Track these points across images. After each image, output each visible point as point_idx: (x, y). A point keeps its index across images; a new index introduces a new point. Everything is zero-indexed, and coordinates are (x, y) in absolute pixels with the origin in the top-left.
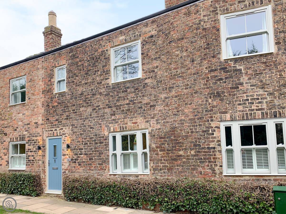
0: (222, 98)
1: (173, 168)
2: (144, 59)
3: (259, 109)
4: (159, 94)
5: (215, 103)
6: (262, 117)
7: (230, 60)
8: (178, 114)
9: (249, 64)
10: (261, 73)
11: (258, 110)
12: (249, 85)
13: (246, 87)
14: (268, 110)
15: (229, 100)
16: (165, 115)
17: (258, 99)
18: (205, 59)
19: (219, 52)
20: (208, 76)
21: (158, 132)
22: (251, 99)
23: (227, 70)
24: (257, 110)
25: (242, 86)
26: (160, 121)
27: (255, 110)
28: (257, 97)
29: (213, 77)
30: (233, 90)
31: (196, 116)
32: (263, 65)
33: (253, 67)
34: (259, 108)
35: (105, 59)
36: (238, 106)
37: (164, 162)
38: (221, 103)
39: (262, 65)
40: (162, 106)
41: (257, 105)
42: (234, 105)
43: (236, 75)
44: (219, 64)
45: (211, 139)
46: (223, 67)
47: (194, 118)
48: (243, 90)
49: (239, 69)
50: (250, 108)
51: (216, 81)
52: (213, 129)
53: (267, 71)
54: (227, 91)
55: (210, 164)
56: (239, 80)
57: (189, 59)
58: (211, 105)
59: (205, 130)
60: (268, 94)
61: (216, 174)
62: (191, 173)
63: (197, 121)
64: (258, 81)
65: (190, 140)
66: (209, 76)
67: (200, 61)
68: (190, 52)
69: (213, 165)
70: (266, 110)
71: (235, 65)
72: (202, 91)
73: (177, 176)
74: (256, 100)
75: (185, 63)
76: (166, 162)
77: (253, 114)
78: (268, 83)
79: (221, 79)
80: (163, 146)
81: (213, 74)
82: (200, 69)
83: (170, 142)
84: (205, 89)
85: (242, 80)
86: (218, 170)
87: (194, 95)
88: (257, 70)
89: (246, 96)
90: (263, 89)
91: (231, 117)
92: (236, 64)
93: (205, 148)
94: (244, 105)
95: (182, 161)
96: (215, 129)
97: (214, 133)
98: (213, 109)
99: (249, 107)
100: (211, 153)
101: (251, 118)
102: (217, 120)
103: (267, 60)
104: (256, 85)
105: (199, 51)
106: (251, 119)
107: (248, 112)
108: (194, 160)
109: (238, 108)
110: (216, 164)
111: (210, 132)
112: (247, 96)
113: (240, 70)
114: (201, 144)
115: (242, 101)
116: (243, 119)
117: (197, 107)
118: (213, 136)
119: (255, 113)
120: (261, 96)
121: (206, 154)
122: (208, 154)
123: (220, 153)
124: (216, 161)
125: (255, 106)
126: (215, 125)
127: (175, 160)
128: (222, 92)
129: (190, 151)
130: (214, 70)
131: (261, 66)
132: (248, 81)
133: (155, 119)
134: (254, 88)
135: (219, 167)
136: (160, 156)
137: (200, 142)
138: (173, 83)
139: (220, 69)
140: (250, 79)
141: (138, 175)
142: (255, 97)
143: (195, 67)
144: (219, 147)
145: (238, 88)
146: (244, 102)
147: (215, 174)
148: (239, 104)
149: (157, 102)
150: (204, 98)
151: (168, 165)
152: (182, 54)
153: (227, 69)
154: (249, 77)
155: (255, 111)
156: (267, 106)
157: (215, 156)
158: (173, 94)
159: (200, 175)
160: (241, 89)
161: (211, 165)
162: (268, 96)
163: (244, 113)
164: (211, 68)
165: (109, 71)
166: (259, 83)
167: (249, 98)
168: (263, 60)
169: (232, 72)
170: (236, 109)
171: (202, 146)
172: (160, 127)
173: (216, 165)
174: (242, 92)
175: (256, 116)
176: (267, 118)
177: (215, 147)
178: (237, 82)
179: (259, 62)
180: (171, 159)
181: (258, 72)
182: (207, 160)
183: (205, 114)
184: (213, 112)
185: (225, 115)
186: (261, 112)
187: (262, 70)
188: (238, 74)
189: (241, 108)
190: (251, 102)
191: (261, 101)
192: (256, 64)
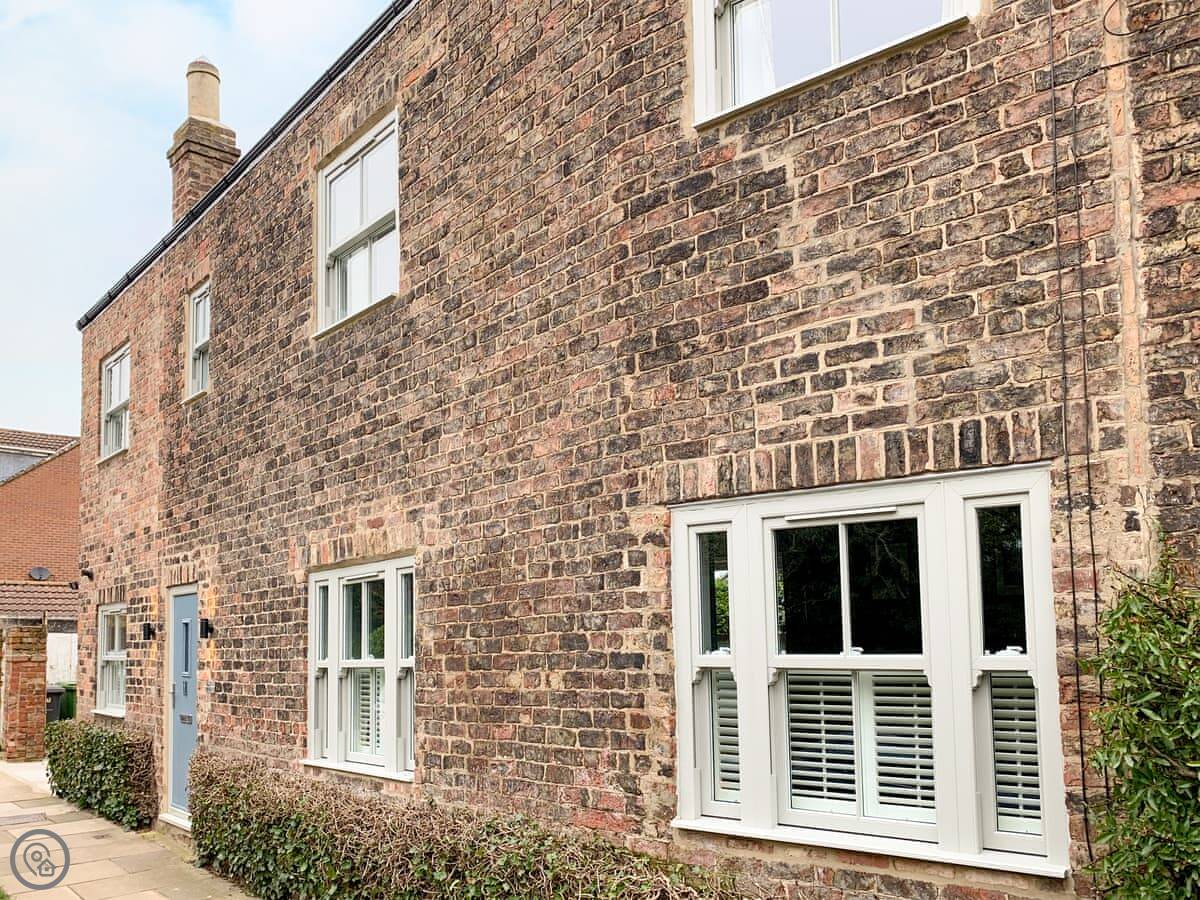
0: (684, 365)
1: (486, 761)
2: (407, 198)
3: (870, 412)
4: (451, 372)
5: (649, 399)
6: (887, 469)
7: (725, 127)
8: (512, 473)
9: (824, 133)
10: (894, 172)
11: (869, 425)
12: (824, 261)
13: (806, 281)
14: (924, 417)
15: (714, 373)
16: (468, 479)
17: (868, 350)
18: (612, 143)
19: (676, 88)
20: (623, 243)
21: (445, 566)
22: (828, 354)
23: (714, 190)
24: (861, 422)
25: (784, 277)
26: (453, 513)
27: (850, 423)
28: (865, 339)
29: (646, 247)
30: (737, 310)
31: (574, 474)
32: (908, 119)
33: (846, 142)
34: (870, 408)
35: (301, 226)
36: (758, 407)
37: (460, 723)
38: (677, 396)
39: (902, 121)
40: (461, 434)
41: (864, 388)
42: (739, 399)
43: (757, 209)
44: (675, 161)
45: (627, 609)
46: (693, 174)
47: (567, 489)
48: (786, 299)
49: (772, 172)
50: (824, 412)
51: (660, 263)
52: (635, 548)
53: (926, 154)
54: (709, 318)
55: (618, 752)
56: (769, 241)
57: (553, 158)
58: (630, 411)
59: (604, 554)
60: (927, 310)
61: (644, 816)
62: (548, 792)
63: (578, 506)
64: (872, 233)
65: (547, 609)
66: (628, 243)
67: (593, 162)
68: (556, 122)
69: (632, 762)
70: (912, 419)
71: (751, 149)
72: (597, 334)
73: (498, 806)
74: (859, 359)
75: (540, 186)
76: (467, 724)
77: (841, 452)
78: (931, 239)
79: (682, 252)
80: (458, 641)
81: (646, 226)
82: (594, 207)
83: (482, 621)
84: (612, 318)
85: (783, 242)
86: (654, 794)
87: (569, 357)
88: (867, 162)
89: (803, 339)
90: (903, 278)
91: (721, 477)
92: (760, 141)
93: (602, 656)
94: (790, 398)
95: (518, 725)
96: (644, 548)
97: (642, 570)
98: (642, 432)
99: (820, 406)
100: (623, 688)
101: (825, 478)
102: (657, 496)
103: (929, 82)
104: (859, 262)
105: (591, 107)
106: (828, 485)
107: (808, 439)
108: (560, 726)
109: (759, 420)
110: (646, 758)
111: (626, 566)
112: (809, 339)
113: (778, 177)
114: (588, 634)
115: (778, 371)
116: (784, 486)
117: (580, 426)
118: (634, 589)
119: (851, 442)
120: (889, 330)
121: (604, 695)
122: (612, 693)
123: (663, 694)
124: (647, 740)
125: (853, 395)
126: (646, 523)
127: (495, 716)
128: (685, 329)
129: (548, 672)
130: (651, 201)
131: (892, 129)
132: (817, 242)
133: (436, 503)
134: (847, 283)
135: (659, 774)
136: (447, 691)
137: (583, 626)
138: (497, 303)
139: (679, 192)
140: (827, 224)
141: (381, 781)
142: (853, 339)
143: (576, 200)
144: (659, 653)
145: (762, 290)
146: (789, 379)
147: (640, 811)
148: (767, 395)
149: (444, 412)
150: (605, 373)
151: (471, 742)
152: (527, 139)
153: (714, 186)
154: (824, 209)
155: (851, 433)
156: (920, 390)
157: (642, 706)
158: (497, 363)
159: (580, 811)
160: (780, 298)
161: (625, 760)
162: (929, 326)
163: (788, 448)
164: (636, 193)
165: (311, 281)
166: (880, 246)
167: (820, 349)
168: (908, 88)
169: (738, 199)
170: (748, 426)
171: (590, 649)
172: (450, 542)
173: (645, 763)
174: (783, 316)
175: (853, 462)
176: (918, 473)
177: (641, 656)
178: (761, 254)
179: (886, 102)
180: (483, 711)
181: (876, 173)
182: (609, 731)
183: (607, 465)
184: (637, 452)
185: (694, 466)
186: (886, 435)
187: (900, 155)
188: (764, 206)
189: (771, 415)
190: (828, 374)
191: (888, 358)
192: (862, 124)
